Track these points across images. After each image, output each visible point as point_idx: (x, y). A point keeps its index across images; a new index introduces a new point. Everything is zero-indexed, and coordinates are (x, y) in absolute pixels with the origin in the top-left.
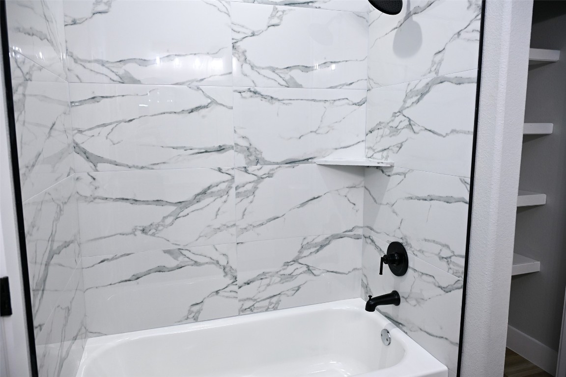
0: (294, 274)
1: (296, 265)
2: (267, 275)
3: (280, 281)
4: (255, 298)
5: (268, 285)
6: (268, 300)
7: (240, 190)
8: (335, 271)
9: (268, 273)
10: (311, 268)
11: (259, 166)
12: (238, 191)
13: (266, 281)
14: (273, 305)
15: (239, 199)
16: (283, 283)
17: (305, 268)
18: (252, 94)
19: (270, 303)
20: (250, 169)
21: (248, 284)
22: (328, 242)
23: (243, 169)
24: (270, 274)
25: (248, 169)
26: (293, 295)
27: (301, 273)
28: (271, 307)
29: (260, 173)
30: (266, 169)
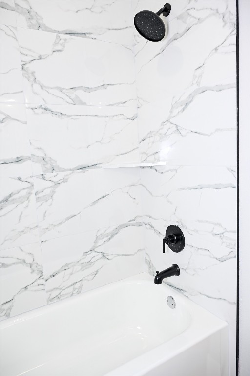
0: (92, 261)
1: (93, 254)
2: (70, 266)
3: (81, 269)
4: (61, 287)
5: (71, 274)
6: (72, 287)
7: (39, 195)
8: (124, 254)
9: (70, 264)
10: (105, 254)
11: (55, 173)
12: (37, 196)
13: (68, 271)
14: (77, 290)
15: (39, 203)
16: (83, 270)
17: (100, 255)
18: (43, 110)
19: (74, 289)
20: (47, 176)
21: (54, 276)
22: (117, 231)
23: (41, 177)
24: (72, 264)
25: (45, 176)
26: (92, 279)
27: (98, 260)
28: (75, 292)
29: (56, 179)
30: (61, 175)
